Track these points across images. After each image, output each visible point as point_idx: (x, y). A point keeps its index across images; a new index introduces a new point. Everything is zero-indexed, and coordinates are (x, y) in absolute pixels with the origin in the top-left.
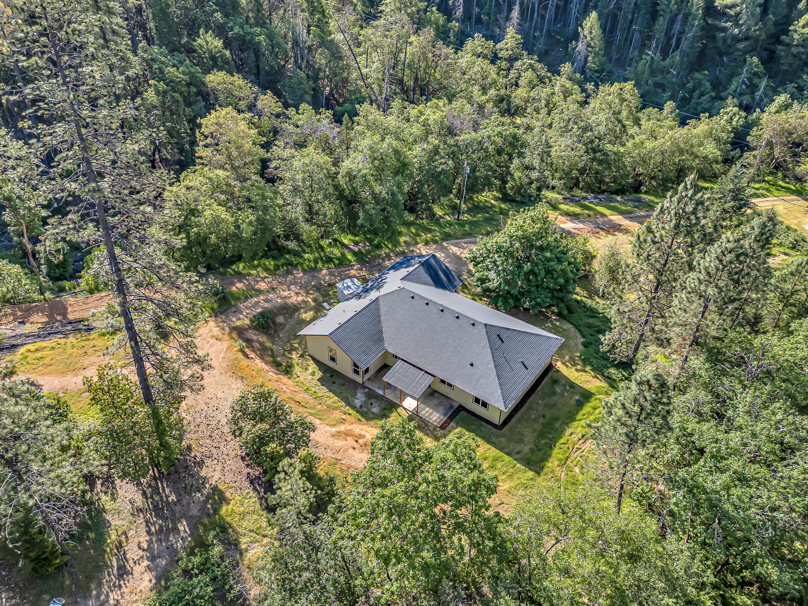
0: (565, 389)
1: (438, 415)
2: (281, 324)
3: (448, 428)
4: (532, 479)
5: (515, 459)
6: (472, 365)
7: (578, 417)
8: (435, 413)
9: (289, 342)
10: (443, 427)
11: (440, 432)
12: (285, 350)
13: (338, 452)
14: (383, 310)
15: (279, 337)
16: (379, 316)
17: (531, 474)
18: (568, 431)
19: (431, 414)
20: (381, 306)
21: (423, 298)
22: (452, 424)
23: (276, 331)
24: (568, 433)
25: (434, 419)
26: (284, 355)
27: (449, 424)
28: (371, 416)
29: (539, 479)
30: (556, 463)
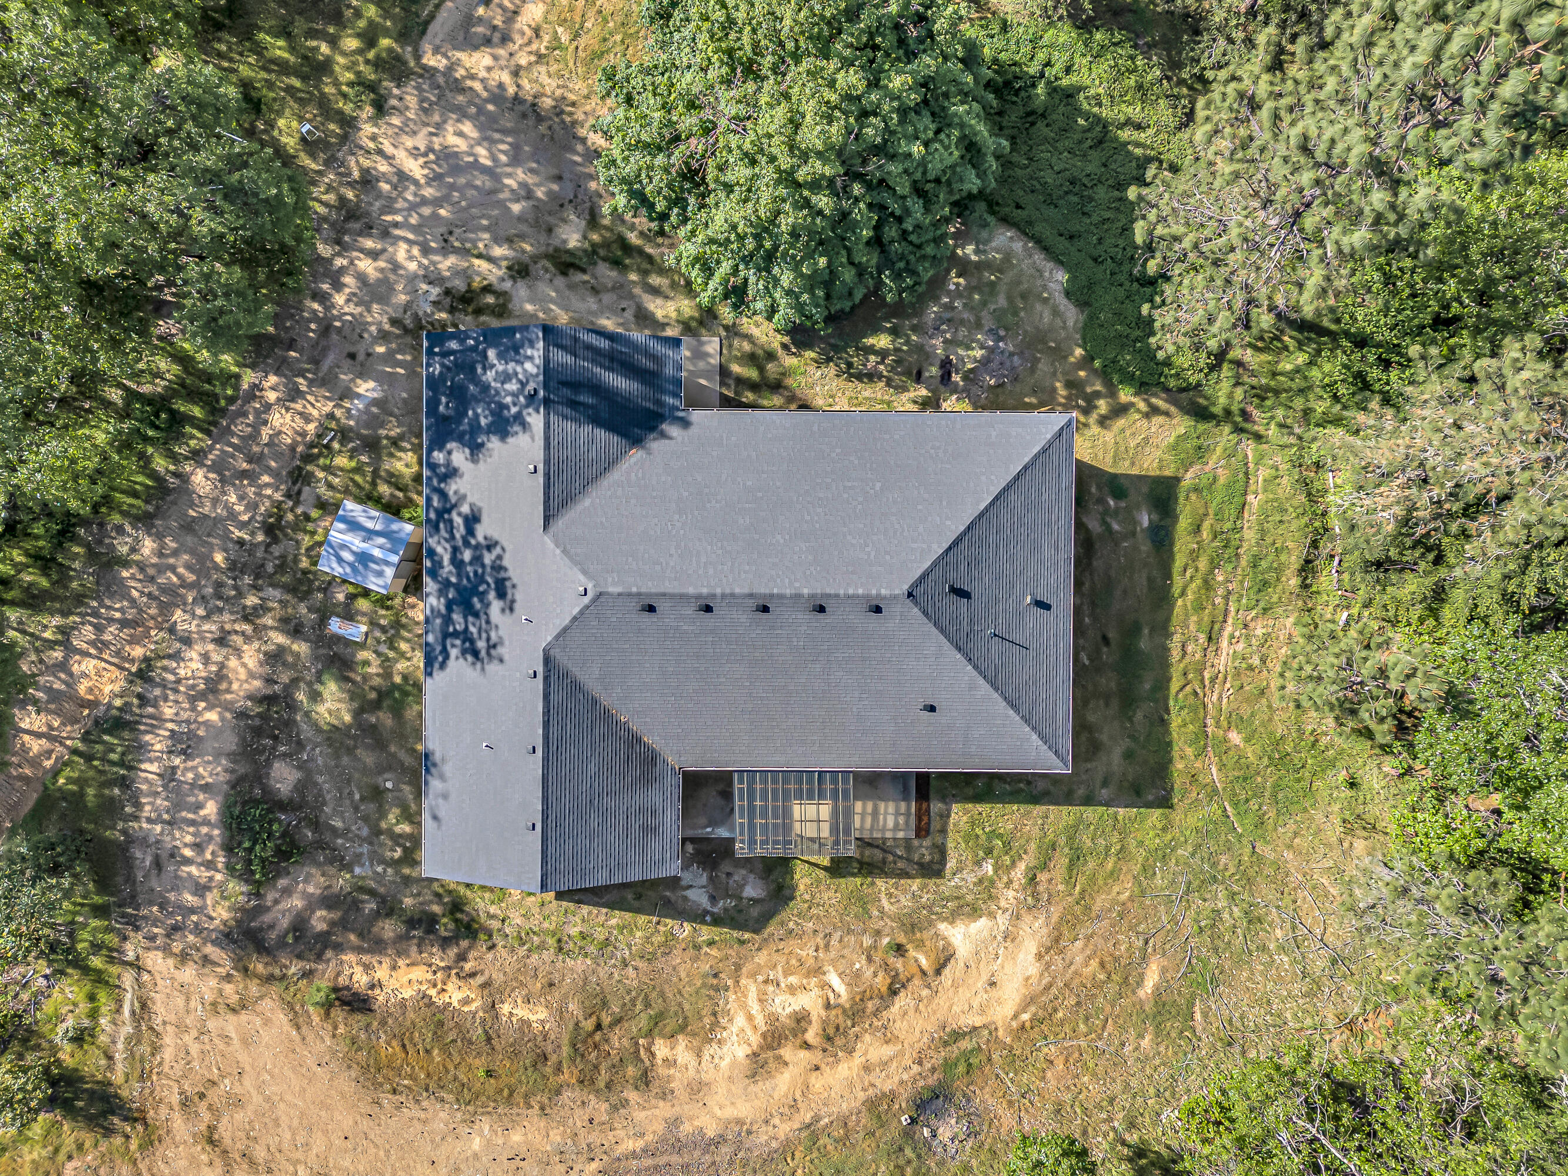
0: (1107, 511)
1: (891, 807)
2: (301, 787)
3: (936, 825)
4: (1164, 829)
5: (1108, 804)
6: (932, 709)
7: (1176, 590)
8: (882, 806)
9: (377, 832)
10: (922, 831)
11: (924, 851)
12: (396, 863)
13: (794, 1106)
14: (590, 678)
15: (334, 830)
16: (595, 702)
17: (1155, 815)
18: (1175, 645)
19: (875, 813)
20: (576, 671)
21: (683, 597)
22: (936, 806)
23: (316, 825)
24: (1175, 654)
25: (890, 823)
26: (407, 881)
27: (928, 811)
28: (755, 912)
29: (1177, 816)
30: (1189, 751)
